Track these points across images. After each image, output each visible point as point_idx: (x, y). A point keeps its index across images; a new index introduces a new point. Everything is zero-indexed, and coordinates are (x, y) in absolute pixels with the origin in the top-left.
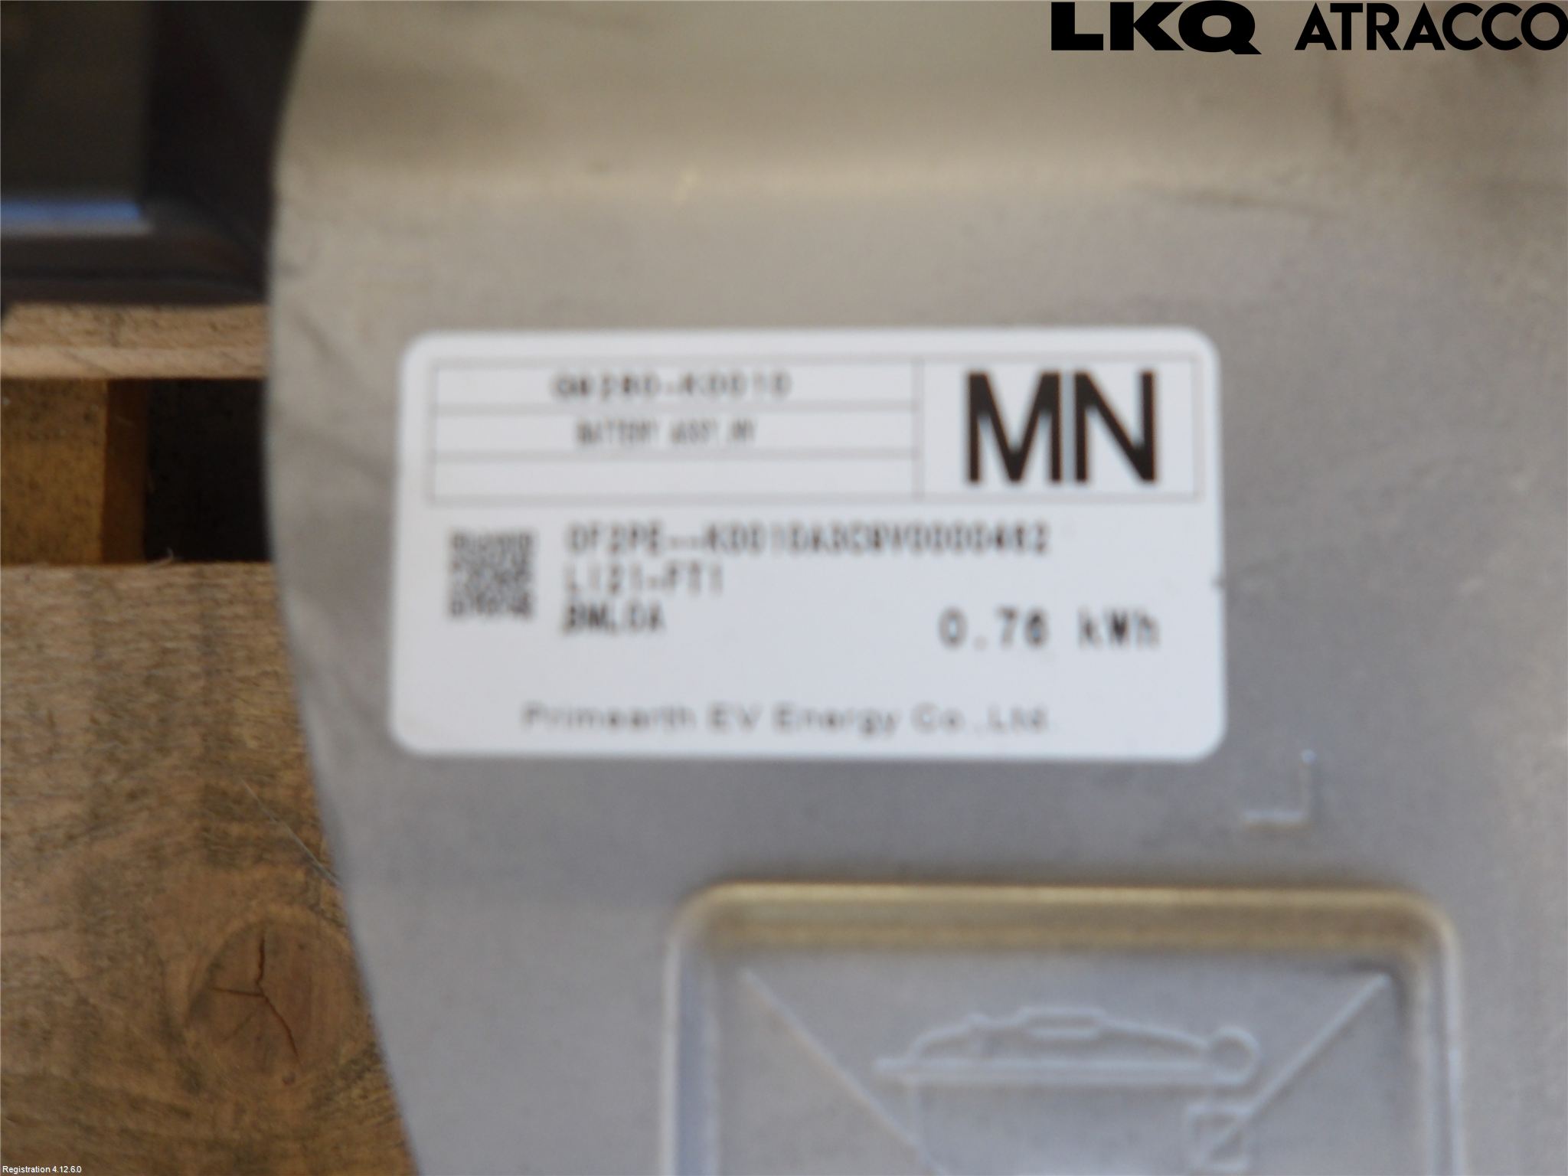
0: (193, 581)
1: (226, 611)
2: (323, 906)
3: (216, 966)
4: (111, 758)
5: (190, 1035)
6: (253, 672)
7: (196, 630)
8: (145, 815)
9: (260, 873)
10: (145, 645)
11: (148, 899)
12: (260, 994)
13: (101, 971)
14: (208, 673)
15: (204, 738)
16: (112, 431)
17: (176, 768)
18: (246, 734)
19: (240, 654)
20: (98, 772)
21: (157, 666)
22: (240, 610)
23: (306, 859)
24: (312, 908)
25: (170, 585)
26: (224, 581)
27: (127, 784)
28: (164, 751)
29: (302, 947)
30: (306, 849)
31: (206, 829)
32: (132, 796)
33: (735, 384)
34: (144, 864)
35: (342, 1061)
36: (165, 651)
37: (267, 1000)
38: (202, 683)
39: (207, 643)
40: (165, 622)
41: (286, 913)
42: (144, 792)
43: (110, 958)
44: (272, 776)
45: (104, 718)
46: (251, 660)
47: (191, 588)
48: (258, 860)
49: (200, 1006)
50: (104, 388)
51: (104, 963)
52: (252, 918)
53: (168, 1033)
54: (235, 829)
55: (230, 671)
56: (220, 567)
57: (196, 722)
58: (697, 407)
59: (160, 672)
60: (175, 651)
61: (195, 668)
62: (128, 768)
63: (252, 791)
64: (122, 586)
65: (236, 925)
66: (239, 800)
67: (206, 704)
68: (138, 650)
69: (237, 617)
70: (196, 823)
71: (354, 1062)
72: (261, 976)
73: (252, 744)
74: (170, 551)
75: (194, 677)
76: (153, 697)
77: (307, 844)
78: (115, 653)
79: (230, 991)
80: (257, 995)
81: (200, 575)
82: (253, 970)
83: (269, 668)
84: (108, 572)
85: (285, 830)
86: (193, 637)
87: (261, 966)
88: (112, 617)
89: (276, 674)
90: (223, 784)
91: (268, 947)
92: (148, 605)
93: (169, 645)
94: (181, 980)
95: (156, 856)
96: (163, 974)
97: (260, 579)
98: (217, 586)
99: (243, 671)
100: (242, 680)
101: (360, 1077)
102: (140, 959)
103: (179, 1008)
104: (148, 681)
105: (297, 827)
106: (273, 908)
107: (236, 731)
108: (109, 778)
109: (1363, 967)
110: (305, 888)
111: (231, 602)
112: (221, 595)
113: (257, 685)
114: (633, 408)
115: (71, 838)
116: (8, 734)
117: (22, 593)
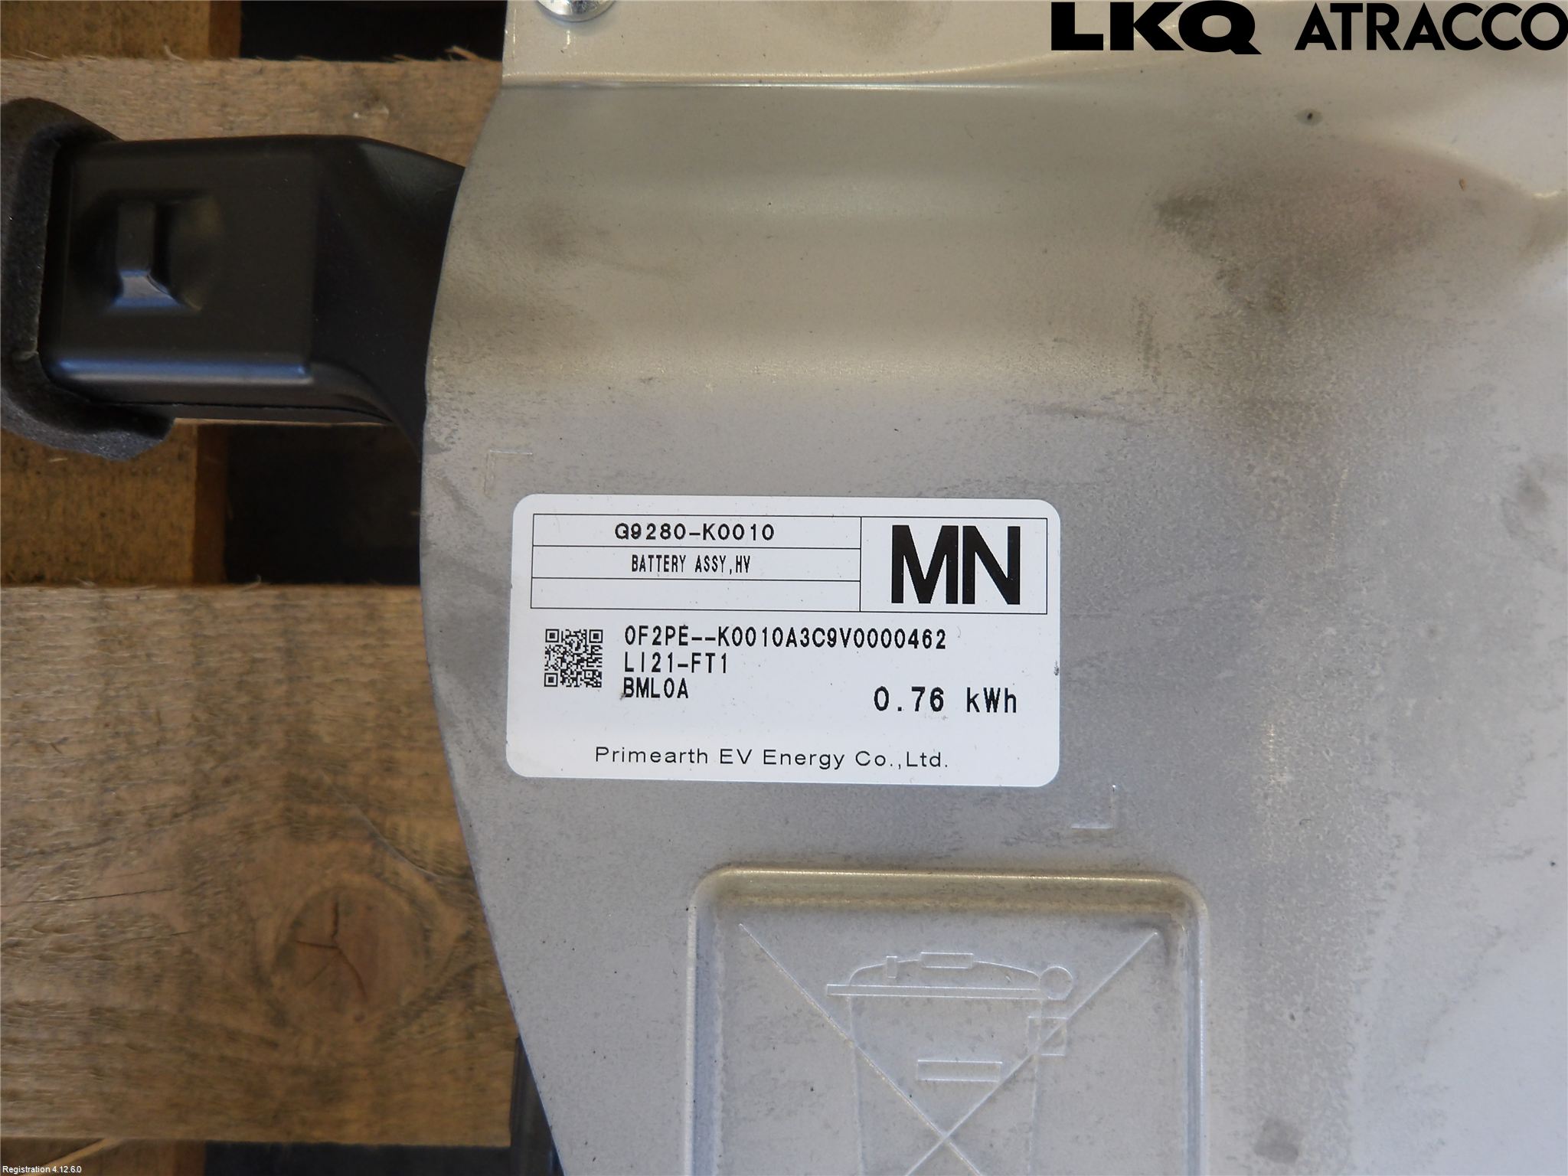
0: (278, 602)
1: (303, 628)
2: (387, 875)
3: (297, 924)
4: (209, 749)
5: (277, 980)
6: (328, 680)
7: (280, 643)
8: (237, 797)
9: (334, 847)
10: (237, 655)
11: (241, 867)
12: (334, 947)
13: (202, 926)
14: (291, 679)
15: (287, 733)
16: (201, 468)
17: (263, 758)
18: (324, 732)
19: (318, 664)
20: (198, 761)
21: (248, 673)
22: (317, 626)
23: (372, 836)
24: (378, 876)
25: (258, 605)
26: (304, 602)
27: (223, 772)
28: (254, 744)
29: (369, 908)
30: (374, 827)
31: (289, 810)
32: (227, 782)
33: (738, 532)
34: (238, 838)
35: (404, 1003)
36: (254, 661)
37: (341, 952)
38: (284, 687)
39: (291, 655)
40: (253, 636)
41: (357, 880)
42: (237, 778)
43: (210, 916)
44: (344, 766)
45: (203, 716)
46: (326, 670)
47: (276, 608)
48: (333, 836)
49: (285, 955)
50: (195, 432)
51: (205, 920)
52: (328, 884)
53: (258, 978)
54: (313, 811)
55: (308, 677)
56: (299, 590)
57: (281, 720)
58: (713, 547)
59: (249, 678)
60: (262, 661)
61: (281, 676)
62: (223, 759)
63: (328, 779)
64: (218, 605)
65: (313, 890)
66: (317, 786)
67: (288, 705)
68: (231, 659)
69: (315, 633)
70: (281, 805)
71: (412, 1003)
72: (335, 932)
73: (327, 739)
74: (259, 577)
75: (279, 682)
76: (244, 699)
77: (374, 823)
78: (212, 662)
79: (312, 945)
80: (333, 948)
81: (283, 596)
82: (328, 928)
83: (342, 676)
84: (205, 593)
85: (355, 812)
86: (278, 649)
87: (336, 923)
88: (209, 632)
89: (347, 681)
90: (303, 772)
91: (341, 909)
92: (240, 622)
93: (258, 655)
94: (269, 934)
95: (246, 830)
96: (253, 929)
97: (334, 601)
98: (297, 606)
99: (318, 678)
100: (318, 685)
101: (418, 1015)
102: (234, 917)
103: (268, 957)
104: (240, 685)
105: (366, 807)
106: (346, 876)
107: (314, 728)
108: (209, 765)
109: (1144, 925)
110: (372, 861)
111: (309, 620)
112: (300, 615)
113: (332, 690)
114: (670, 546)
115: (176, 816)
116: (122, 728)
117: (133, 610)
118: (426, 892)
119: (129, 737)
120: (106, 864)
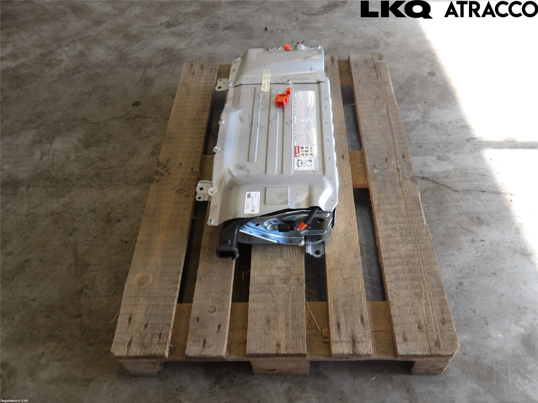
3: (283, 283)
8: (271, 289)
9: (276, 280)
11: (278, 288)
27: (268, 290)
28: (265, 288)
31: (272, 284)
33: (247, 204)
34: (275, 289)
36: (257, 288)
43: (283, 291)
45: (262, 292)
49: (286, 284)
52: (279, 280)
53: (289, 286)
58: (247, 205)
64: (251, 291)
65: (280, 282)
68: (257, 290)
76: (261, 289)
78: (257, 292)
79: (285, 282)
80: (285, 280)
87: (283, 280)
94: (284, 285)
96: (284, 287)
100: (260, 282)
101: (292, 272)
103: (287, 286)
104: (259, 289)
112: (252, 284)
113: (260, 280)
114: (247, 207)
115: (272, 295)
116: (263, 300)
117: (251, 299)
118: (280, 272)
119: (264, 299)
120: (277, 301)
